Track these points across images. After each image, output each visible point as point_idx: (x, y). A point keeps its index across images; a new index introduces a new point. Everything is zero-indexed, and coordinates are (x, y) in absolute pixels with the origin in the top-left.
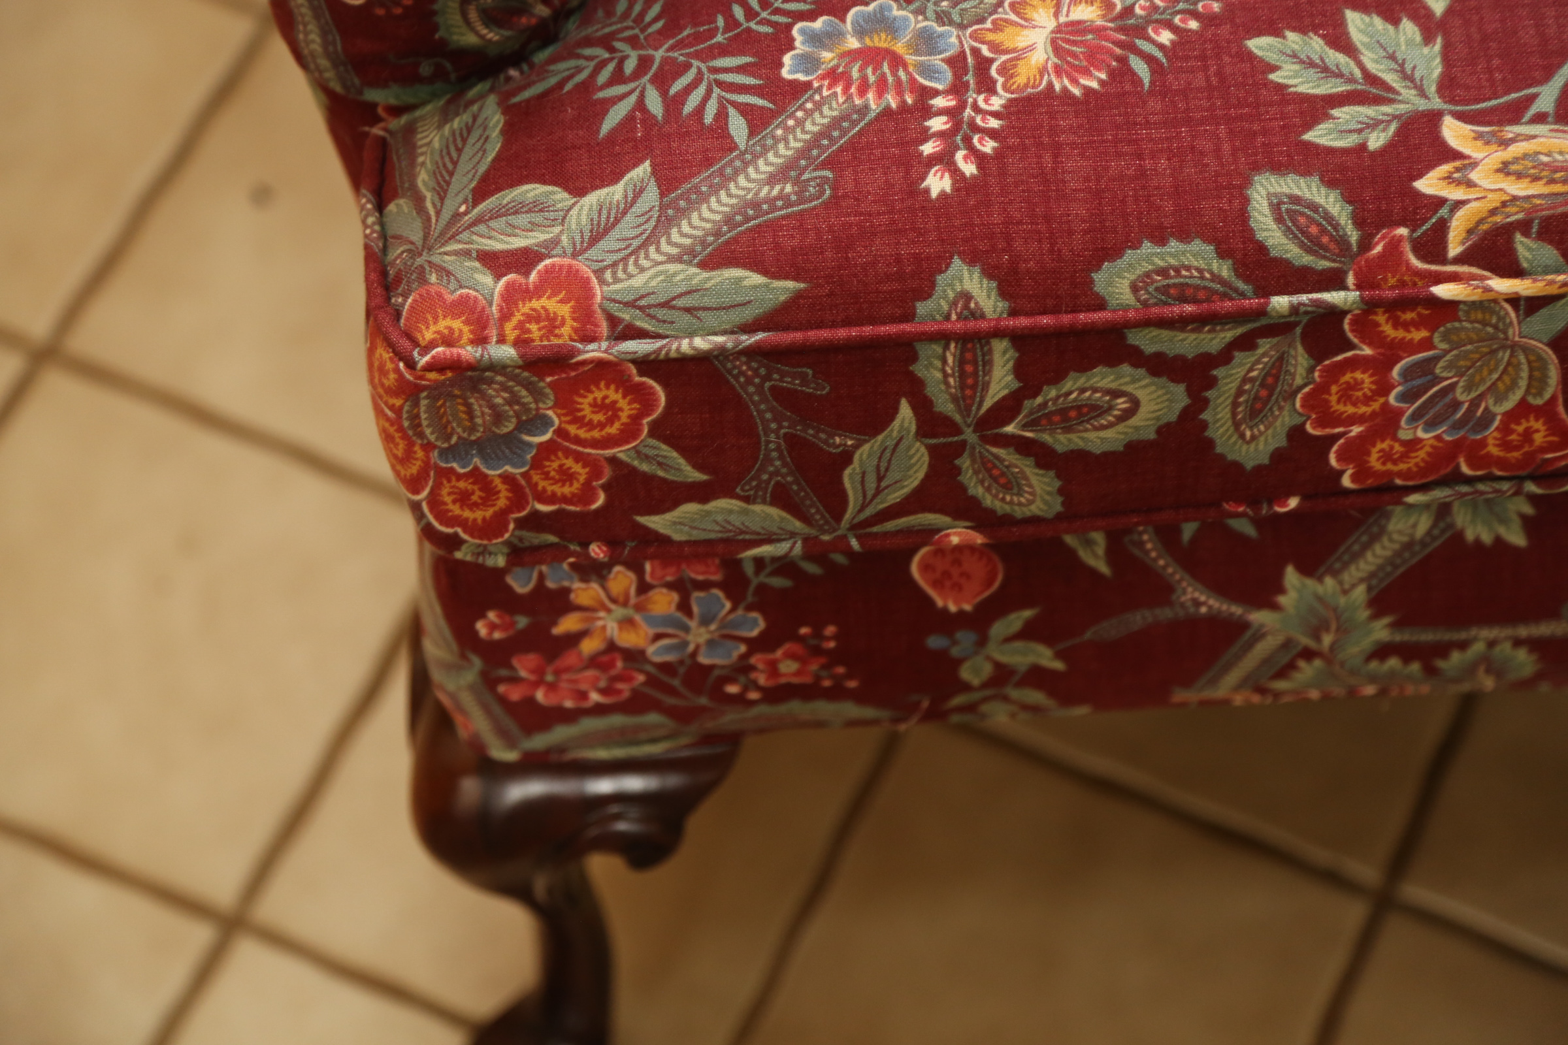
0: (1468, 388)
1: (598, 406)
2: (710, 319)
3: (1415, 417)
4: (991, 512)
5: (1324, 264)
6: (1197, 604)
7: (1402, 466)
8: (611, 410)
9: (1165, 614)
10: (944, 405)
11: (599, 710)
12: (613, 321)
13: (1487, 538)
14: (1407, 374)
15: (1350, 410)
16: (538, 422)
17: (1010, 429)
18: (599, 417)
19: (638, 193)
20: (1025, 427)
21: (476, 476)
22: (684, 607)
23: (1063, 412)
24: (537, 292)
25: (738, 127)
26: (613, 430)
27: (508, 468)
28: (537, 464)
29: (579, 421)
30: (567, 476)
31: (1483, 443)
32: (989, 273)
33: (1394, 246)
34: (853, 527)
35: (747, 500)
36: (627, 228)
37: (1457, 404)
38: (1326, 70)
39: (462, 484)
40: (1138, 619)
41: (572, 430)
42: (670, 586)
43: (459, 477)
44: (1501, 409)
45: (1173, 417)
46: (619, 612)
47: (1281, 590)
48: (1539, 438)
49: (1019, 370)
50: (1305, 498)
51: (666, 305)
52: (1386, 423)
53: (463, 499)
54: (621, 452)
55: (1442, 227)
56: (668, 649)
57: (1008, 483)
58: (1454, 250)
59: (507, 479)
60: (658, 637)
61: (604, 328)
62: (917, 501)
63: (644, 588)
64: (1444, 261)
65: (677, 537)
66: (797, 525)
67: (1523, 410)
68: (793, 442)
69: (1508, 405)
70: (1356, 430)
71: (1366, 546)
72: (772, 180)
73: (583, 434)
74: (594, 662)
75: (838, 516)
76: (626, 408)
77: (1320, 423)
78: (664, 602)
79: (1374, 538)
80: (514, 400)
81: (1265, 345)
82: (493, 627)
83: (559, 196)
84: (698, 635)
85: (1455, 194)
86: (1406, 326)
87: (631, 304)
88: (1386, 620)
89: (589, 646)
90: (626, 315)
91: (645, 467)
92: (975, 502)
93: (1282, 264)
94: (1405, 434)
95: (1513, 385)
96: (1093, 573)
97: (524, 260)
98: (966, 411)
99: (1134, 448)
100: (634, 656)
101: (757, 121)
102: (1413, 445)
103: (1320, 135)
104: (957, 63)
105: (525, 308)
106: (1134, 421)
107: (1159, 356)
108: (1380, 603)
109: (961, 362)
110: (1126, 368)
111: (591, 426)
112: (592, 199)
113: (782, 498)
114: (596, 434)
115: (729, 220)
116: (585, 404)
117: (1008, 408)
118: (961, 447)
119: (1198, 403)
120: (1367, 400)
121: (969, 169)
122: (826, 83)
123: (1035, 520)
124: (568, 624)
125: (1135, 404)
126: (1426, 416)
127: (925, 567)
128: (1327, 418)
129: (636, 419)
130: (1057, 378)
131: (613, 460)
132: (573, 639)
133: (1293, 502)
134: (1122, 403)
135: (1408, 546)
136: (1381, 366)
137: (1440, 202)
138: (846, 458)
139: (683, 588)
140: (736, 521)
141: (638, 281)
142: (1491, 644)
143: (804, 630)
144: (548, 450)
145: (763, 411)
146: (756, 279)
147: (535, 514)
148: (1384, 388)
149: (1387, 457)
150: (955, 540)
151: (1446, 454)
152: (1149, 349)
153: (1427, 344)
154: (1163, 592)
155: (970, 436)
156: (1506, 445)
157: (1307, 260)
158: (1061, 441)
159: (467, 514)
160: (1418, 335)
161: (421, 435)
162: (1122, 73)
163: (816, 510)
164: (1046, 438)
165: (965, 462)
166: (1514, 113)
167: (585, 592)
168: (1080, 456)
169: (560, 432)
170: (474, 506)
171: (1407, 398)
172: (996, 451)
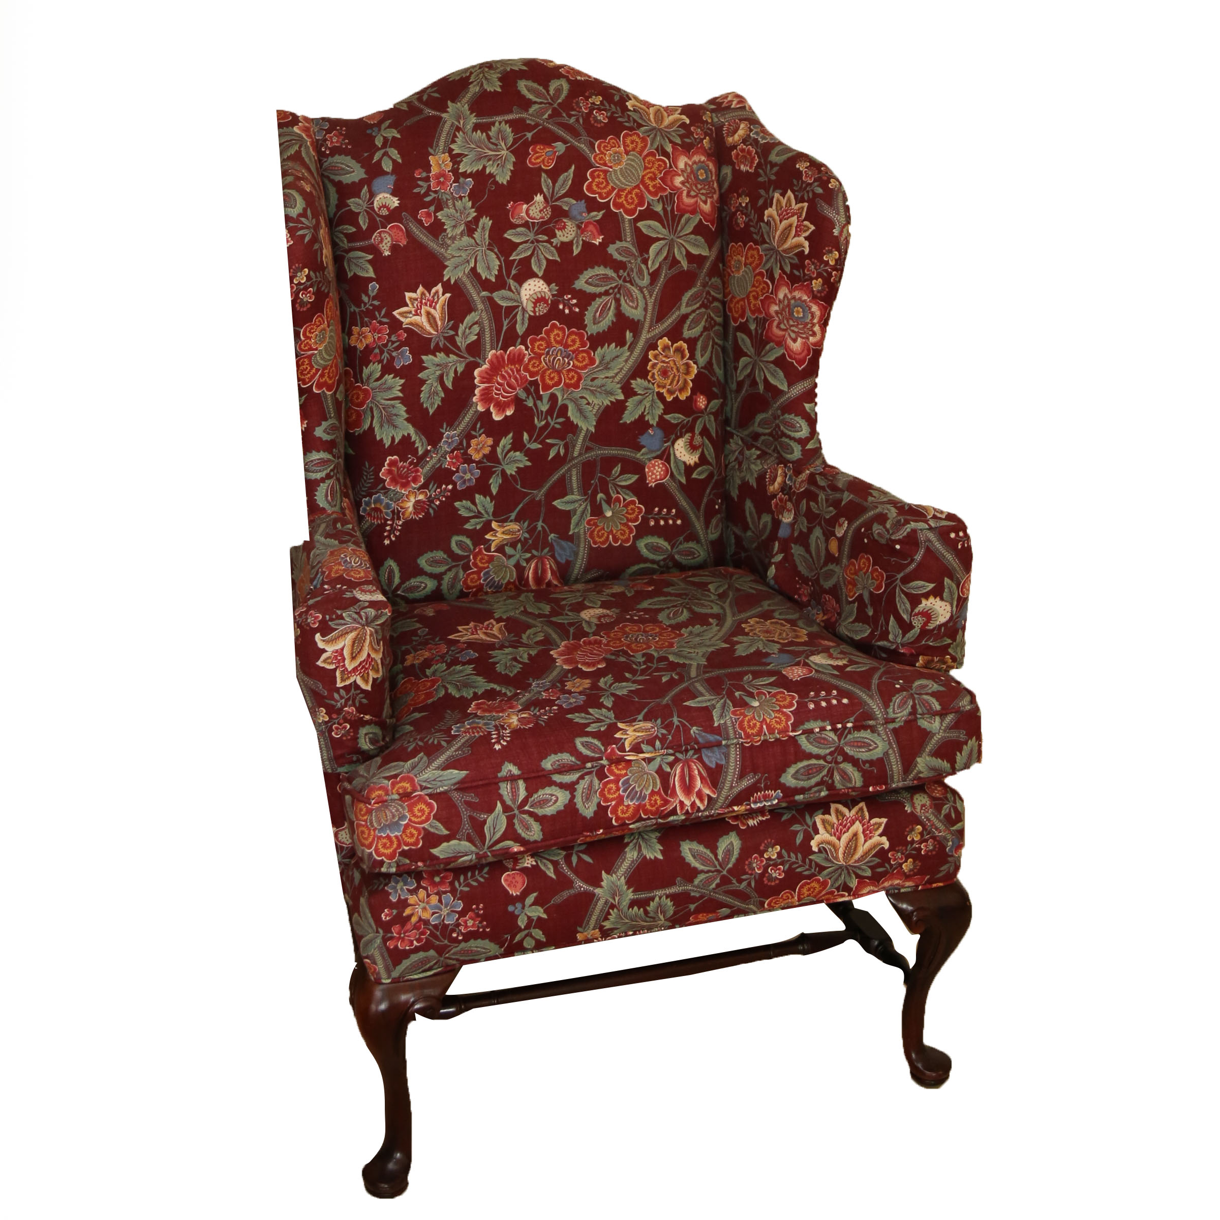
0: (639, 787)
1: (420, 810)
2: (446, 783)
3: (628, 797)
4: (524, 839)
5: (597, 755)
6: (581, 887)
7: (627, 815)
8: (422, 811)
9: (572, 892)
10: (509, 802)
11: (417, 950)
12: (421, 786)
13: (653, 858)
14: (623, 784)
15: (611, 796)
16: (402, 817)
17: (526, 808)
18: (420, 814)
19: (422, 758)
20: (530, 807)
21: (388, 837)
22: (440, 901)
23: (539, 802)
24: (400, 782)
25: (444, 744)
26: (423, 818)
27: (396, 833)
28: (404, 831)
29: (414, 816)
30: (412, 835)
31: (645, 805)
32: (515, 764)
33: (613, 749)
34: (489, 848)
35: (460, 840)
36: (420, 765)
37: (637, 792)
38: (586, 719)
39: (384, 841)
40: (565, 894)
41: (413, 819)
42: (436, 894)
43: (384, 838)
44: (648, 793)
45: (567, 802)
46: (422, 905)
47: (602, 880)
48: (659, 802)
49: (527, 789)
50: (604, 829)
51: (434, 780)
52: (620, 800)
53: (384, 846)
54: (426, 825)
55: (623, 744)
56: (437, 918)
57: (527, 828)
58: (627, 749)
59: (396, 837)
60: (434, 913)
61: (419, 788)
62: (504, 838)
63: (428, 896)
64: (625, 751)
65: (441, 857)
66: (473, 848)
67: (653, 793)
68: (471, 818)
69: (649, 791)
70: (613, 803)
71: (622, 863)
72: (455, 751)
73: (416, 820)
74: (416, 927)
75: (484, 844)
76: (427, 810)
77: (604, 802)
78: (434, 899)
79: (624, 860)
80: (397, 810)
81: (587, 777)
82: (386, 915)
83: (402, 763)
84: (445, 912)
85: (625, 737)
86: (620, 770)
87: (425, 781)
88: (631, 890)
89: (414, 920)
90: (424, 784)
91: (432, 830)
92: (519, 835)
93: (587, 756)
94: (626, 803)
95: (649, 786)
96: (551, 878)
97: (396, 776)
98: (514, 803)
99: (559, 812)
100: (426, 922)
101: (448, 742)
102: (628, 806)
103: (588, 729)
104: (496, 726)
105: (397, 786)
106: (558, 804)
107: (561, 783)
108: (629, 883)
109: (512, 788)
110: (553, 787)
111: (417, 817)
112: (410, 762)
113: (469, 839)
114: (419, 820)
115: (447, 760)
116: (416, 810)
117: (525, 802)
118: (514, 816)
119: (573, 797)
120: (615, 793)
121: (505, 743)
123: (536, 842)
124: (408, 911)
125: (557, 798)
126: (632, 796)
127: (506, 880)
128: (607, 800)
129: (429, 813)
130: (536, 791)
131: (424, 828)
132: (409, 917)
133: (601, 831)
134: (554, 798)
135: (633, 862)
136: (616, 782)
137: (621, 739)
138: (485, 822)
139: (439, 894)
140: (457, 848)
141: (426, 776)
142: (660, 898)
143: (474, 906)
144: (407, 826)
145: (462, 808)
146: (456, 771)
147: (403, 850)
148: (618, 789)
149: (623, 812)
150: (516, 850)
151: (637, 809)
152: (558, 781)
153: (626, 774)
154: (569, 884)
155: (516, 812)
156: (652, 806)
157: (593, 755)
158: (540, 812)
159: (386, 851)
160: (623, 772)
161: (373, 826)
162: (537, 724)
163: (478, 843)
164: (536, 811)
165: (516, 821)
166: (634, 720)
167: (412, 899)
168: (545, 816)
169: (410, 820)
170: (387, 848)
171: (625, 791)
172: (524, 816)
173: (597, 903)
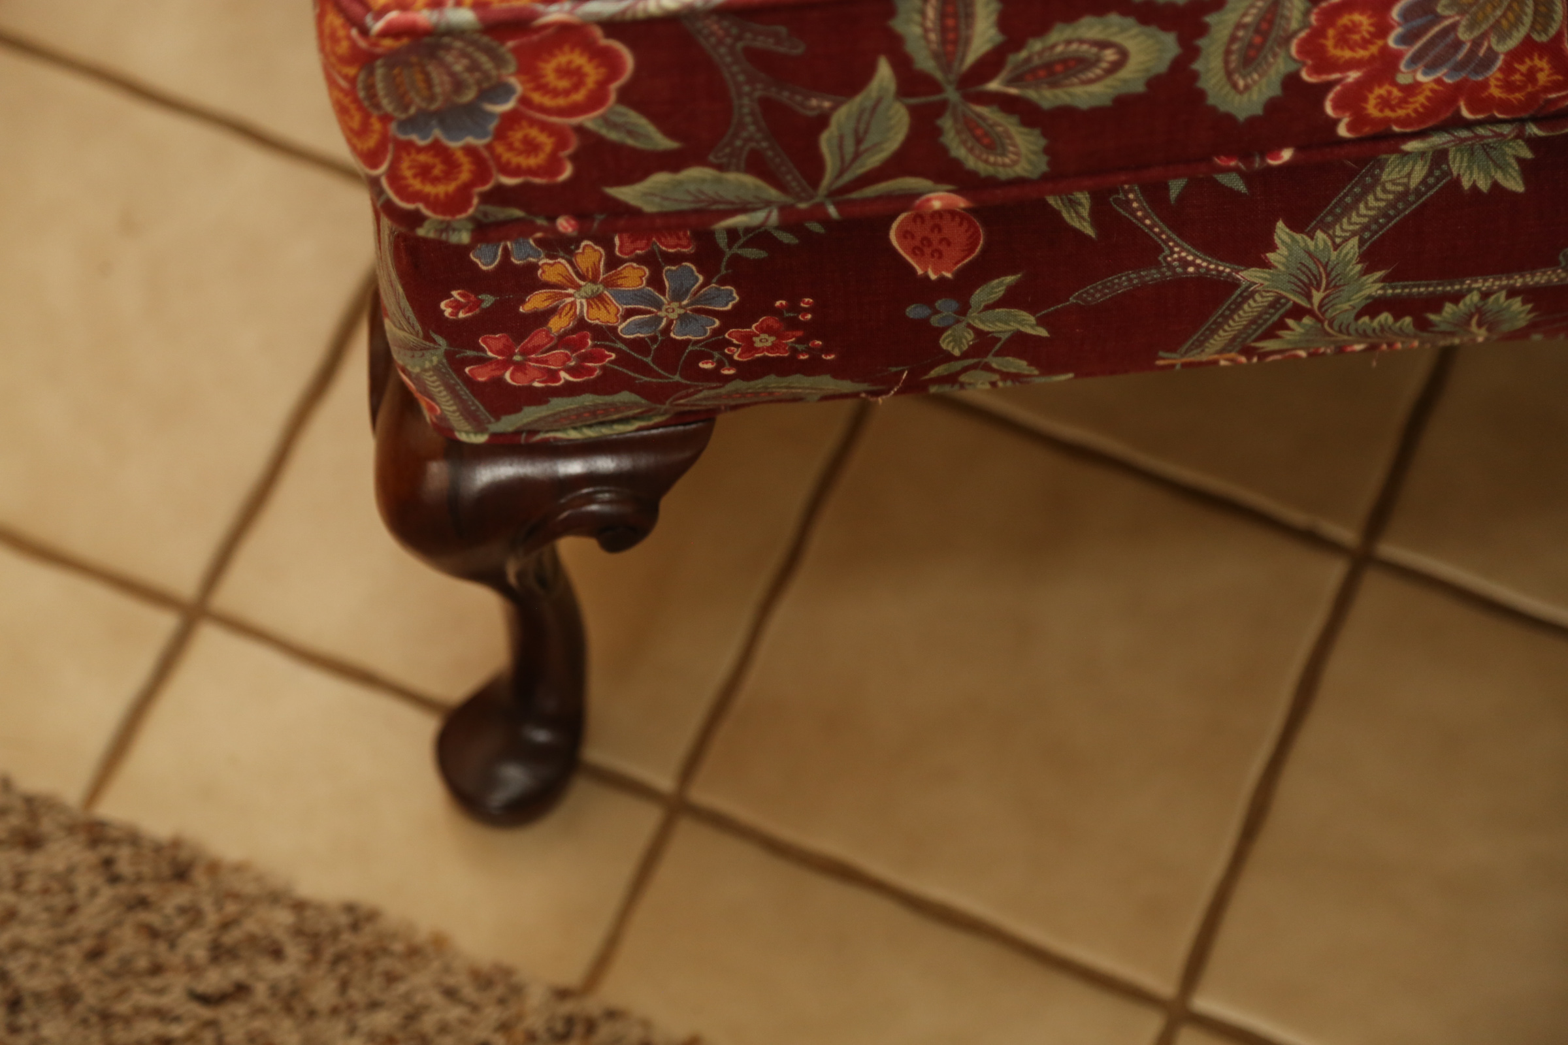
0: (1471, 27)
1: (563, 72)
3: (1415, 60)
4: (973, 174)
6: (1185, 264)
7: (1401, 113)
8: (575, 75)
9: (1152, 275)
10: (925, 62)
11: (570, 390)
13: (1483, 185)
14: (1407, 15)
15: (1347, 54)
16: (500, 91)
17: (994, 86)
18: (564, 84)
20: (1010, 82)
21: (437, 148)
22: (656, 281)
23: (1049, 67)
26: (579, 96)
27: (470, 140)
28: (501, 134)
29: (543, 88)
30: (531, 147)
31: (1485, 85)
34: (833, 194)
35: (721, 168)
37: (1458, 44)
39: (423, 158)
40: (1124, 281)
41: (537, 97)
42: (640, 260)
43: (420, 150)
44: (1503, 48)
45: (1162, 68)
46: (588, 288)
47: (1273, 248)
48: (1542, 78)
49: (1004, 23)
50: (1299, 149)
52: (1385, 66)
53: (424, 172)
54: (588, 120)
56: (640, 325)
57: (991, 143)
59: (470, 151)
60: (629, 313)
62: (897, 165)
63: (613, 263)
65: (648, 208)
66: (773, 193)
67: (1528, 47)
68: (768, 107)
69: (1512, 43)
70: (1353, 76)
71: (1358, 199)
73: (548, 101)
74: (563, 340)
75: (815, 182)
76: (592, 73)
77: (1316, 70)
78: (634, 276)
79: (1368, 189)
80: (474, 67)
82: (457, 306)
84: (670, 311)
88: (1378, 274)
89: (557, 324)
91: (613, 136)
92: (957, 164)
94: (1403, 78)
95: (1519, 20)
96: (1078, 233)
98: (946, 67)
99: (1123, 103)
100: (604, 334)
102: (1412, 89)
106: (1124, 73)
107: (1149, 3)
108: (1371, 258)
109: (942, 15)
110: (1115, 17)
111: (555, 93)
113: (757, 165)
114: (561, 102)
116: (549, 69)
117: (991, 64)
118: (941, 108)
119: (1190, 52)
120: (1365, 43)
123: (1020, 182)
124: (536, 302)
125: (1124, 55)
126: (1426, 59)
127: (904, 234)
128: (1324, 64)
129: (603, 85)
130: (1042, 30)
131: (580, 130)
132: (542, 317)
133: (1287, 155)
134: (1110, 55)
135: (1403, 196)
136: (1379, 6)
138: (823, 121)
139: (653, 262)
140: (709, 190)
142: (1485, 295)
143: (779, 303)
144: (511, 120)
145: (735, 74)
147: (500, 188)
148: (1382, 30)
149: (1385, 103)
150: (937, 205)
151: (1446, 97)
154: (1150, 252)
155: (952, 94)
156: (1509, 86)
158: (1047, 97)
159: (429, 189)
161: (378, 106)
163: (792, 178)
164: (1031, 94)
165: (947, 123)
167: (552, 269)
168: (1066, 113)
169: (524, 101)
170: (435, 181)
171: (1406, 39)
172: (980, 109)
173: (1239, 306)
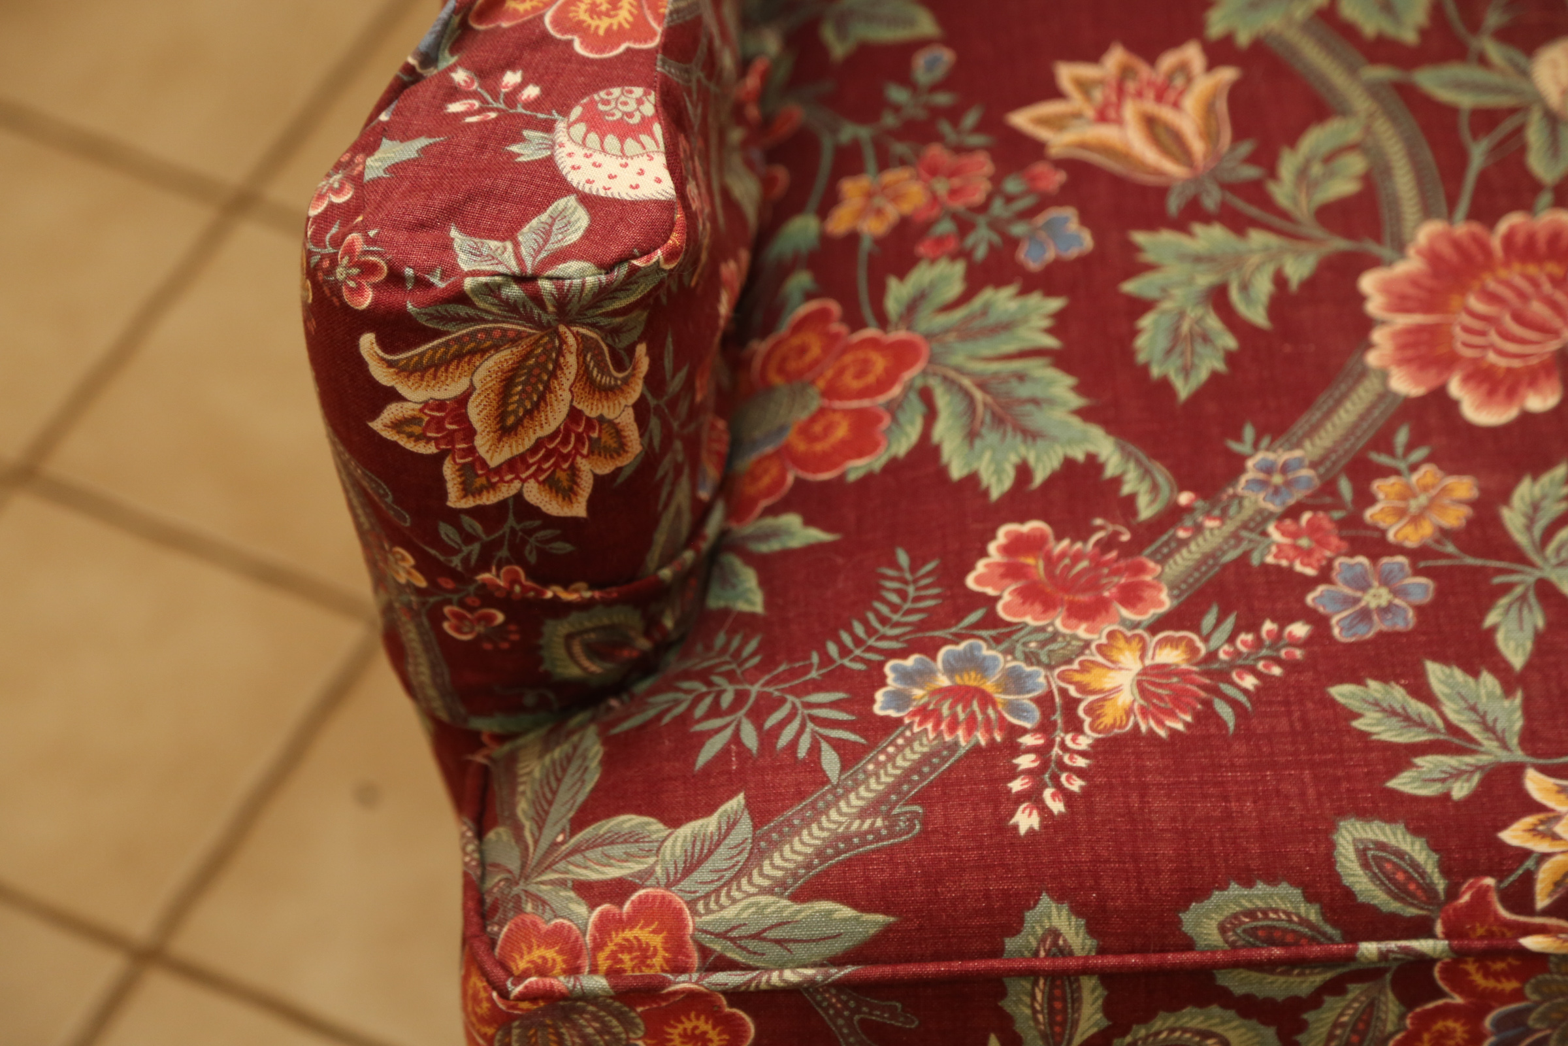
1: (688, 1038)
2: (800, 951)
5: (1411, 911)
8: (700, 1040)
10: (1033, 1041)
12: (704, 951)
19: (732, 825)
24: (631, 922)
25: (830, 761)
32: (1077, 910)
33: (1481, 895)
36: (720, 859)
38: (1408, 720)
49: (1108, 1008)
51: (757, 936)
55: (1528, 879)
58: (1542, 902)
61: (695, 959)
64: (1530, 910)
72: (863, 814)
76: (717, 1038)
80: (605, 1030)
81: (1355, 990)
83: (655, 827)
85: (1541, 846)
86: (1497, 976)
87: (723, 936)
90: (717, 947)
93: (1370, 910)
97: (618, 890)
101: (850, 756)
103: (1403, 783)
104: (1045, 702)
105: (618, 938)
107: (1248, 998)
109: (1050, 999)
110: (1215, 1009)
112: (687, 830)
115: (820, 853)
116: (674, 1035)
121: (1057, 807)
122: (917, 719)
130: (1147, 1017)
134: (1211, 1045)
136: (1473, 1015)
137: (1526, 853)
141: (730, 913)
145: (851, 1044)
146: (847, 912)
148: (1476, 1038)
152: (1239, 990)
153: (1518, 995)
157: (1394, 906)
160: (1510, 985)
162: (1206, 716)
